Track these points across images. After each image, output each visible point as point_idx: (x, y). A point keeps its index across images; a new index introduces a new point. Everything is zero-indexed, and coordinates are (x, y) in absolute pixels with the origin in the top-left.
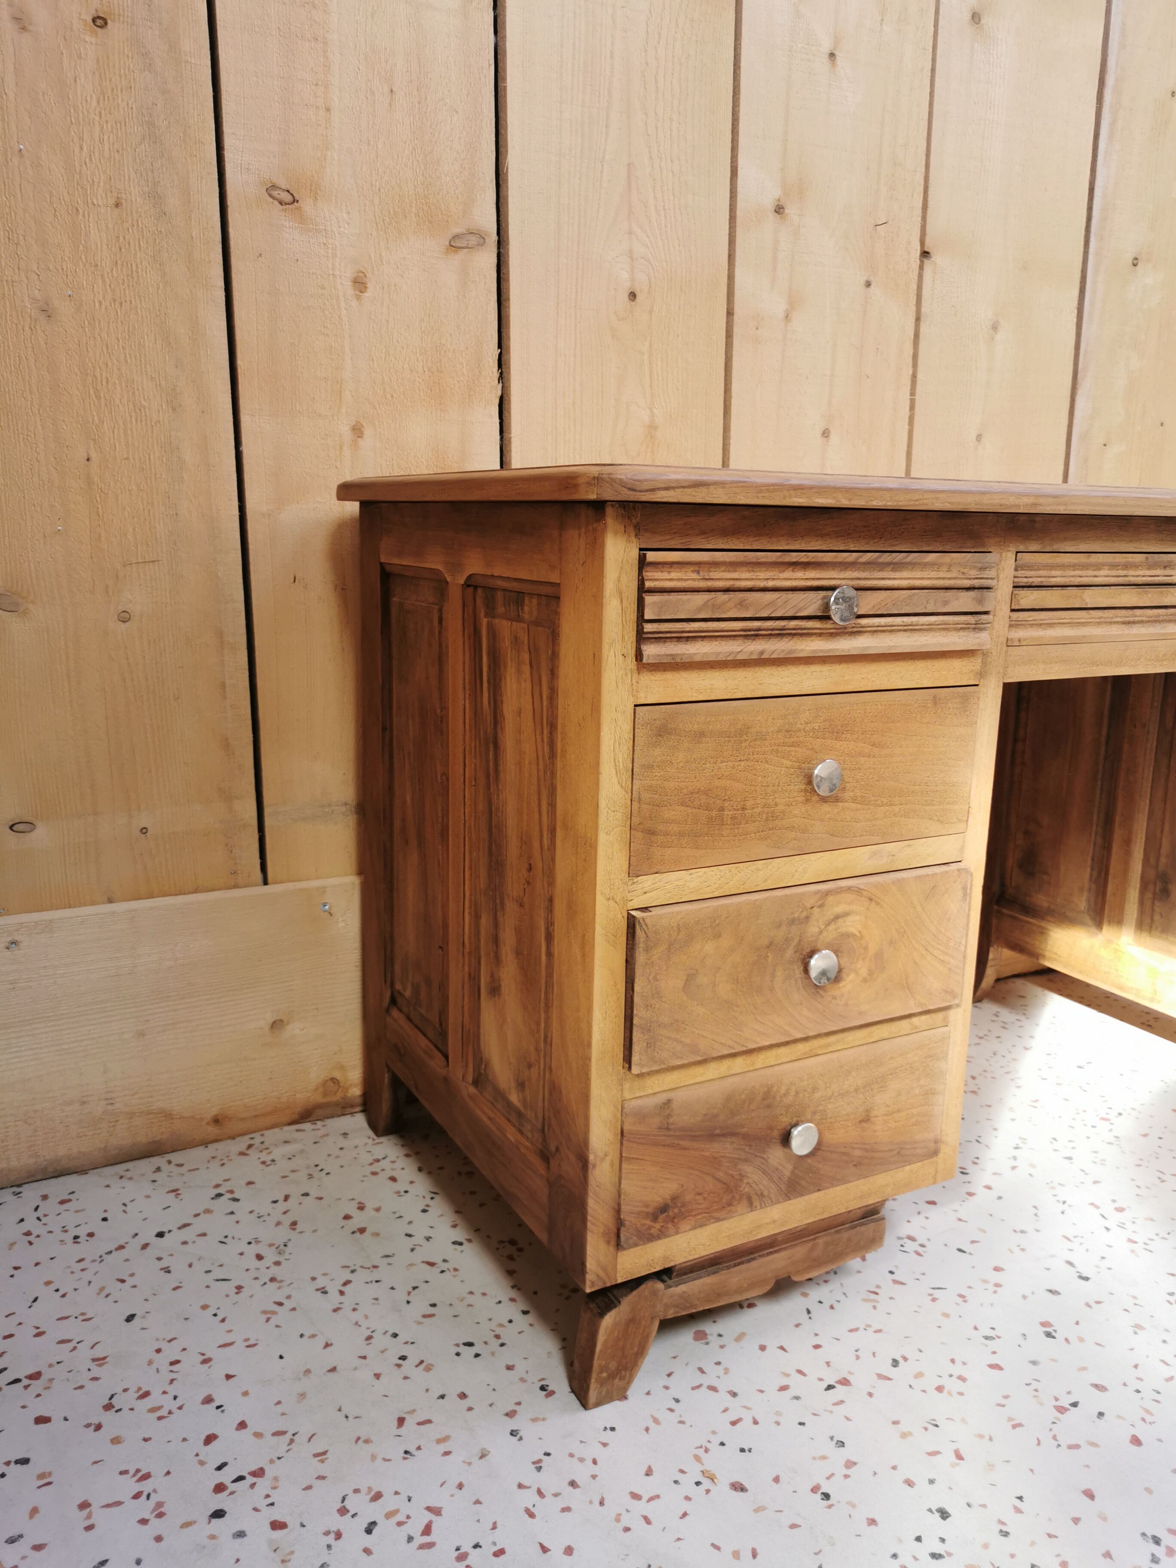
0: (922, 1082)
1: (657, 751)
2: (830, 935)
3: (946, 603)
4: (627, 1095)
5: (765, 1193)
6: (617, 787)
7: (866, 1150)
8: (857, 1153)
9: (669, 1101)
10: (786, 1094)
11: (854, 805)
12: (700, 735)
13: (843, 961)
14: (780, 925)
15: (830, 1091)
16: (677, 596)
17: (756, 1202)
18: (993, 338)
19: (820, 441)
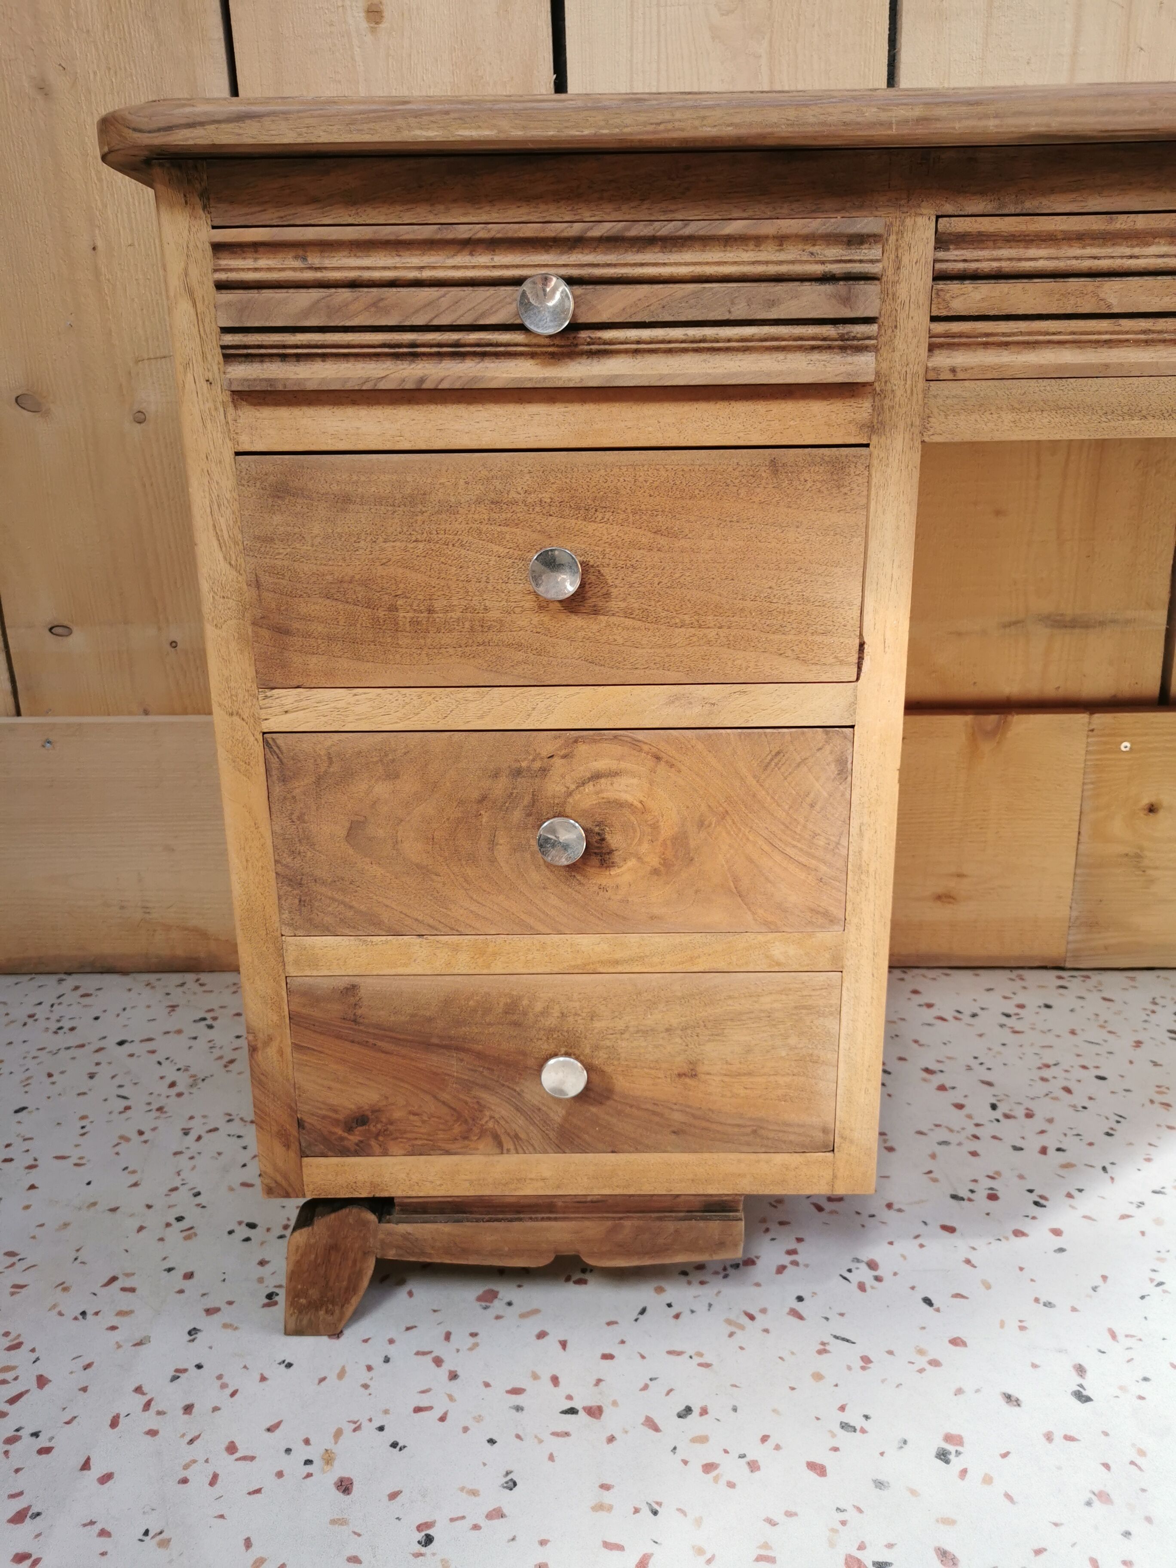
0: (793, 1041)
1: (277, 519)
4: (291, 970)
5: (523, 1136)
6: (224, 565)
7: (694, 1116)
8: (677, 1116)
9: (354, 987)
10: (545, 1012)
11: (628, 622)
12: (344, 501)
13: (614, 840)
14: (496, 775)
15: (620, 1025)
16: (267, 294)
17: (508, 1144)
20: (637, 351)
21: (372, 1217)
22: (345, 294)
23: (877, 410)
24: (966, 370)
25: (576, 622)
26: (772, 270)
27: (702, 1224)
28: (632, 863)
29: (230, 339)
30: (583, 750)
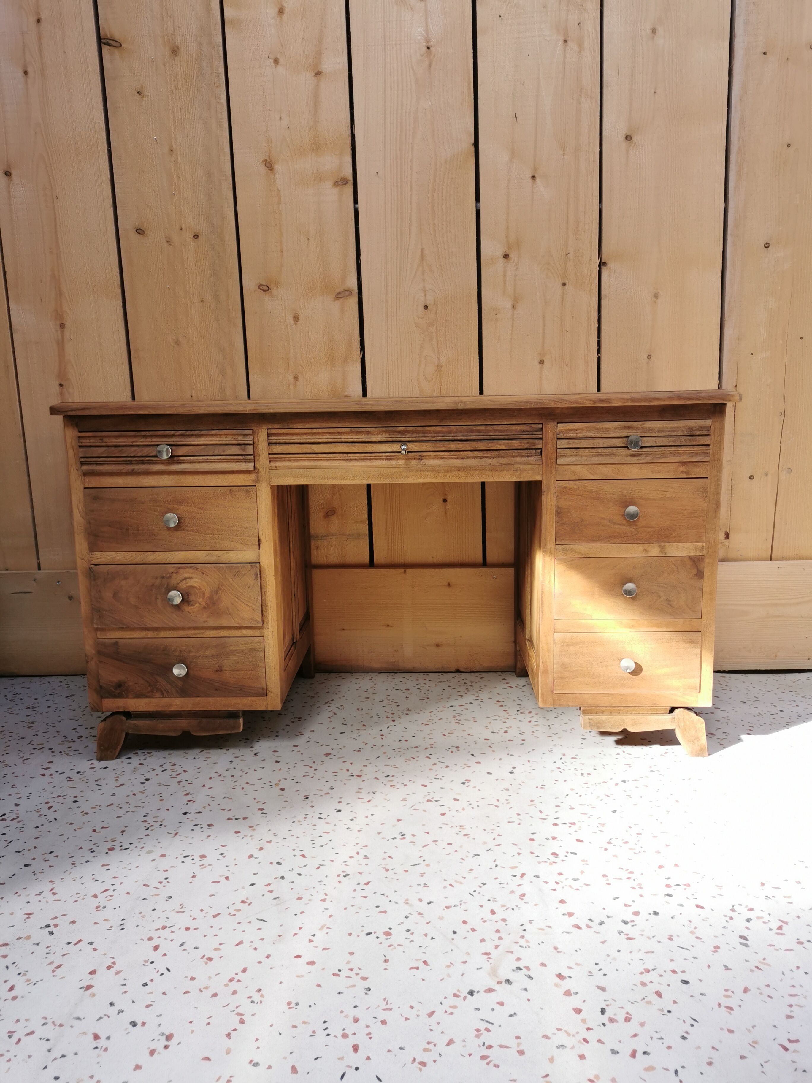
0: (250, 660)
1: (95, 505)
2: (183, 585)
3: (224, 451)
4: (99, 637)
5: (170, 691)
6: (80, 518)
7: (222, 685)
8: (217, 684)
9: (117, 642)
10: (175, 651)
11: (193, 533)
12: (113, 501)
13: (192, 598)
14: (156, 578)
15: (198, 654)
16: (92, 449)
17: (165, 694)
18: (655, 302)
19: (538, 366)
20: (190, 462)
21: (124, 718)
22: (113, 448)
23: (257, 477)
24: (279, 467)
25: (178, 533)
26: (224, 442)
27: (227, 720)
28: (197, 605)
29: (82, 460)
30: (181, 571)
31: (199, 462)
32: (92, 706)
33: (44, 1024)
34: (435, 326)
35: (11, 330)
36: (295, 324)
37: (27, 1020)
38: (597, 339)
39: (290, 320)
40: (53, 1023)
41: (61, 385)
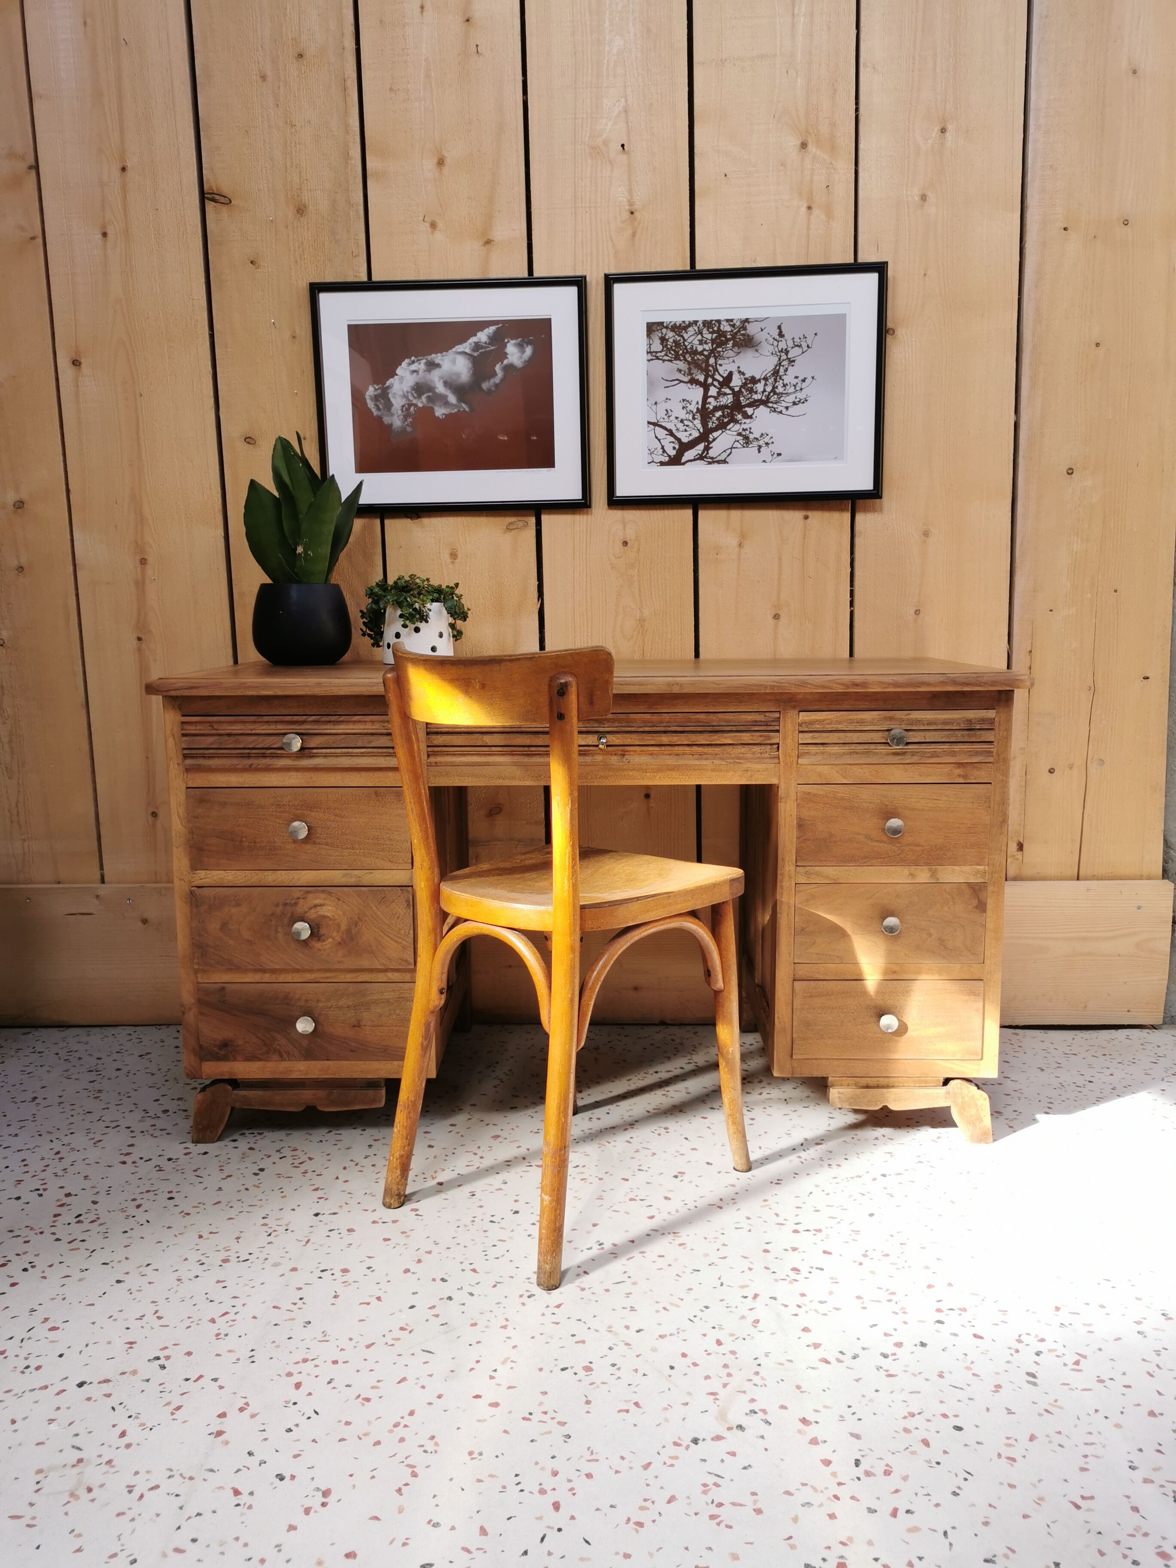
0: (398, 1012)
1: (200, 810)
2: (312, 914)
3: (370, 742)
4: (200, 980)
5: (291, 1052)
6: (180, 826)
7: (361, 1045)
8: (354, 1044)
9: (224, 988)
10: (299, 999)
11: (327, 847)
12: (224, 804)
13: (323, 931)
14: (277, 905)
15: (329, 1004)
16: (198, 738)
17: (285, 1056)
18: (925, 542)
19: (771, 621)
20: (326, 756)
21: (229, 1088)
22: (226, 738)
24: (440, 763)
25: (308, 847)
26: (370, 731)
27: (366, 1091)
28: (330, 940)
29: (185, 752)
30: (310, 896)
31: (337, 756)
32: (187, 1071)
33: (170, 1477)
34: (637, 570)
35: (75, 565)
36: (453, 563)
37: (148, 1472)
38: (849, 588)
39: (446, 557)
40: (181, 1475)
41: (139, 639)
